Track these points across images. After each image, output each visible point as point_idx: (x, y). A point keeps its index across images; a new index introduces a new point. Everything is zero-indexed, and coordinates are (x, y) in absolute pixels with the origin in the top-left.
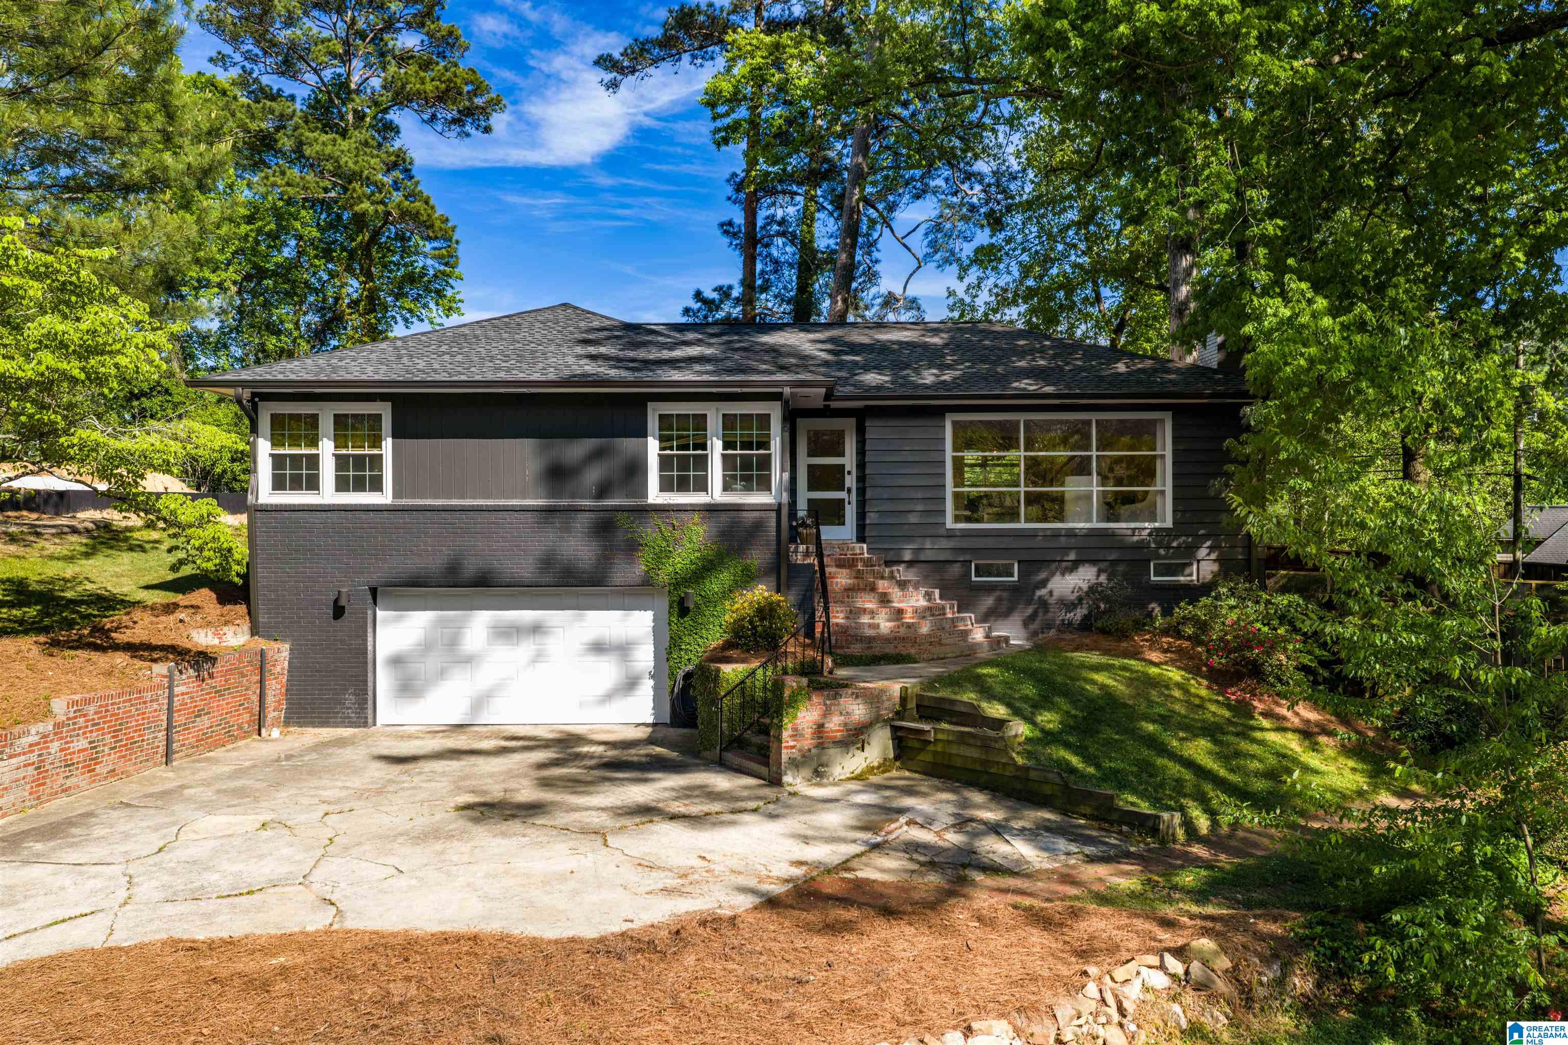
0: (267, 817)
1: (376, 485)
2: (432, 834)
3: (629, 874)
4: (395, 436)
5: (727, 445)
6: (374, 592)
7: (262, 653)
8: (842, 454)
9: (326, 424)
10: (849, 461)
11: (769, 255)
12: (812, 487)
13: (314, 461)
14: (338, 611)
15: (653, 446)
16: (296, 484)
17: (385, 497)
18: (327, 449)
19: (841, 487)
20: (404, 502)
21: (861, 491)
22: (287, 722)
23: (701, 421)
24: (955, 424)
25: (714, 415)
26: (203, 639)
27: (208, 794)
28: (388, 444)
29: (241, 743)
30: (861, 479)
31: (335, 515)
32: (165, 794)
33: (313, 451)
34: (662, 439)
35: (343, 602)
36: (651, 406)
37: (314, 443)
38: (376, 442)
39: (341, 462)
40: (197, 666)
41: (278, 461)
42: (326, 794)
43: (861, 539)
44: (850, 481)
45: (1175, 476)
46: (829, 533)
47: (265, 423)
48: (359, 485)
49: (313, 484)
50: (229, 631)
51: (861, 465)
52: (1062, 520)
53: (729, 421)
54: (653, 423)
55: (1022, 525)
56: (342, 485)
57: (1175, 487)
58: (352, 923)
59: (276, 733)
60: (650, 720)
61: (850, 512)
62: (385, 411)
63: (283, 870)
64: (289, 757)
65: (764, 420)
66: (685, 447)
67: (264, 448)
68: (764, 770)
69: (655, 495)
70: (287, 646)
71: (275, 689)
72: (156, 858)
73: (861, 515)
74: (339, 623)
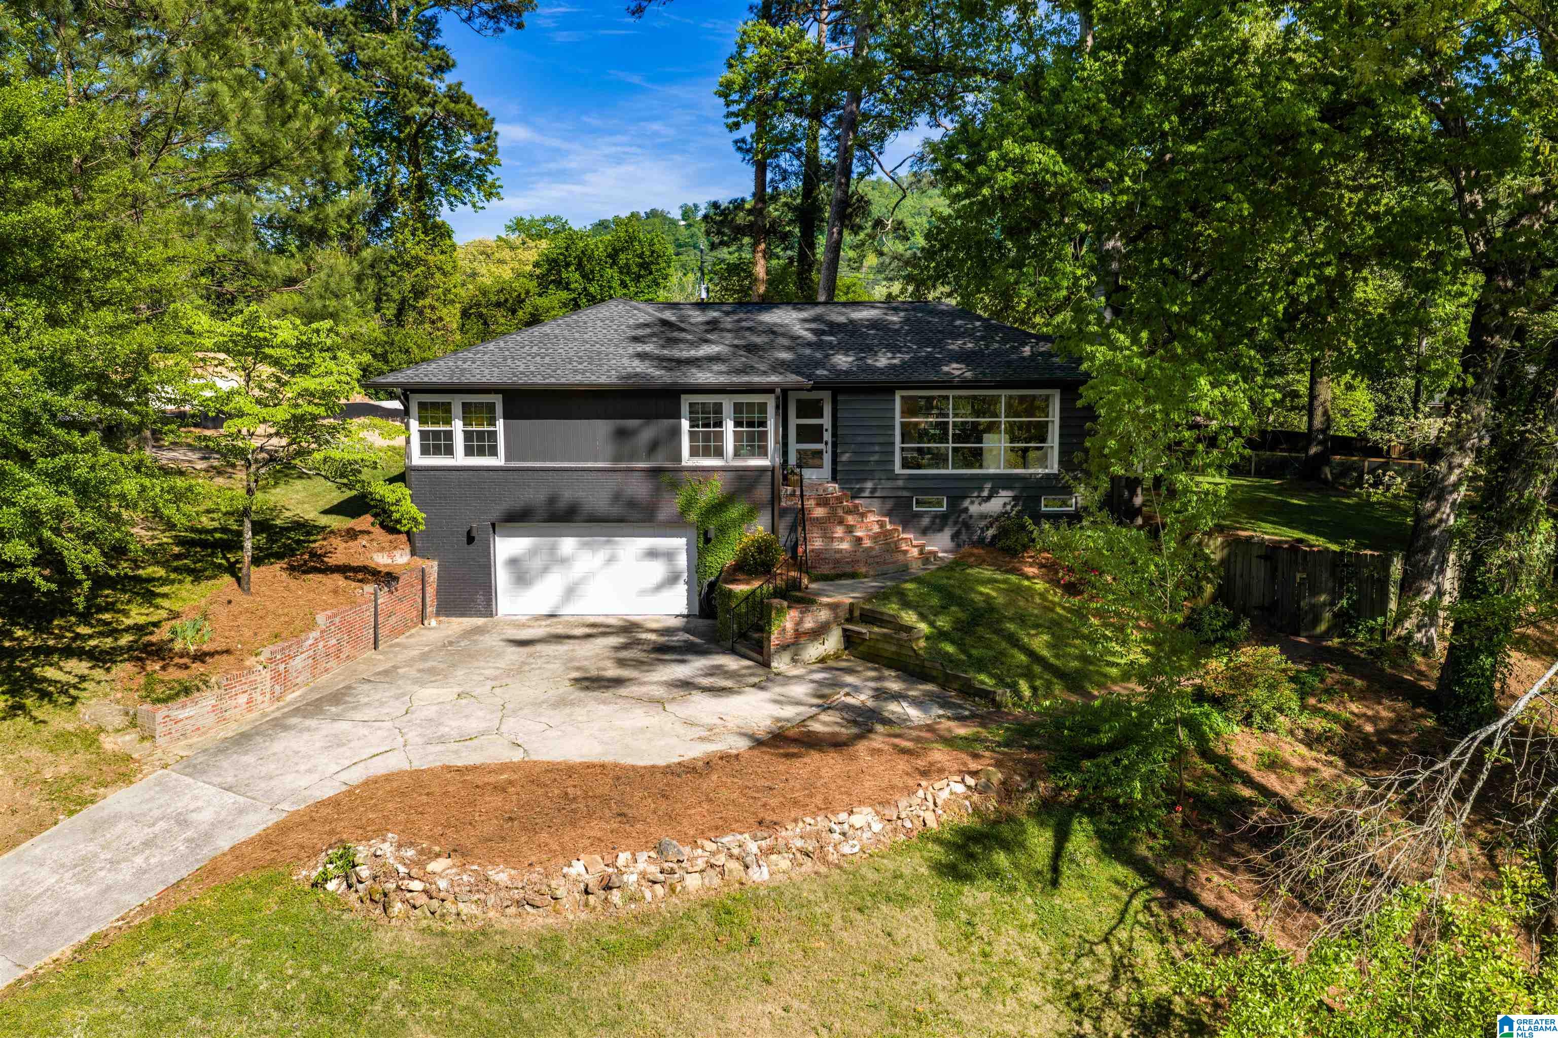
0: (458, 690)
1: (493, 452)
2: (560, 703)
3: (680, 729)
4: (505, 417)
5: (738, 424)
6: (493, 525)
7: (423, 570)
8: (821, 416)
9: (457, 409)
10: (826, 421)
11: (778, 166)
12: (799, 441)
13: (449, 435)
14: (470, 539)
15: (685, 424)
16: (437, 451)
17: (499, 461)
18: (458, 427)
19: (820, 440)
20: (513, 464)
21: (835, 445)
22: (438, 614)
23: (718, 409)
24: (903, 397)
25: (727, 404)
26: (381, 560)
27: (413, 673)
28: (500, 424)
29: (413, 631)
30: (834, 435)
31: (465, 474)
32: (386, 672)
33: (448, 428)
34: (691, 420)
35: (474, 534)
36: (683, 397)
37: (448, 422)
38: (492, 422)
39: (468, 436)
40: (388, 584)
41: (424, 435)
42: (487, 672)
43: (834, 479)
44: (827, 436)
45: (1061, 436)
46: (810, 475)
47: (414, 409)
48: (481, 452)
49: (449, 451)
50: (397, 553)
51: (835, 426)
52: (981, 467)
53: (738, 408)
54: (685, 409)
55: (950, 471)
56: (469, 451)
57: (1061, 444)
58: (534, 757)
59: (433, 623)
60: (685, 612)
61: (827, 458)
62: (497, 400)
63: (483, 725)
64: (451, 643)
65: (763, 407)
66: (708, 425)
67: (414, 425)
68: (760, 658)
69: (687, 460)
70: (435, 564)
71: (431, 591)
72: (406, 718)
73: (834, 462)
74: (471, 547)
